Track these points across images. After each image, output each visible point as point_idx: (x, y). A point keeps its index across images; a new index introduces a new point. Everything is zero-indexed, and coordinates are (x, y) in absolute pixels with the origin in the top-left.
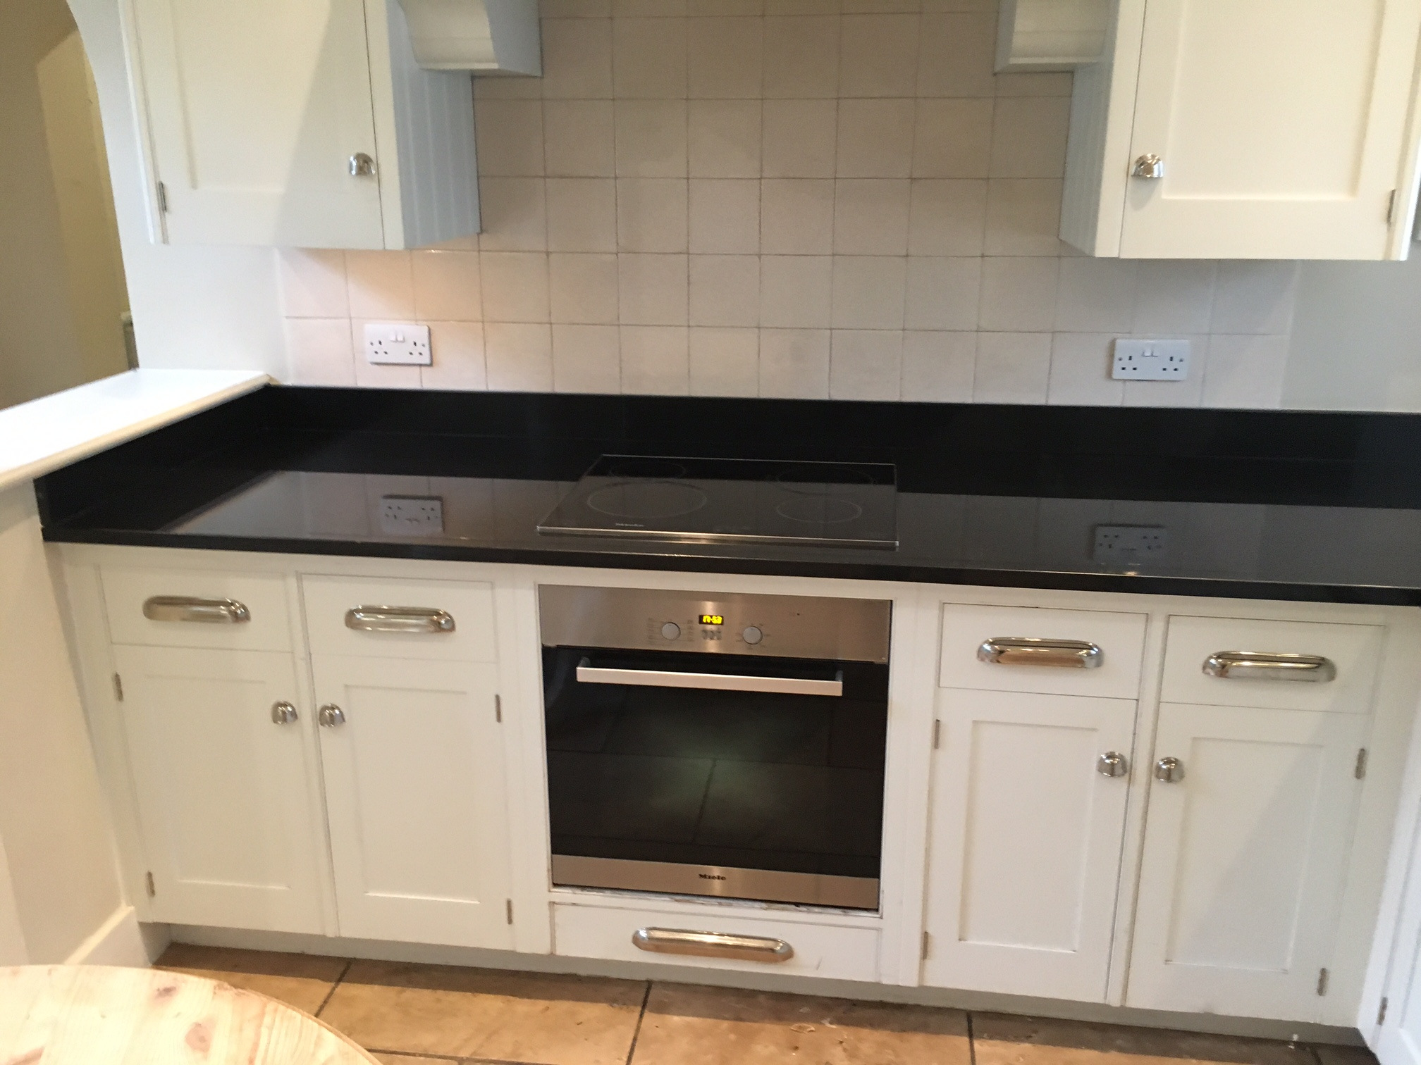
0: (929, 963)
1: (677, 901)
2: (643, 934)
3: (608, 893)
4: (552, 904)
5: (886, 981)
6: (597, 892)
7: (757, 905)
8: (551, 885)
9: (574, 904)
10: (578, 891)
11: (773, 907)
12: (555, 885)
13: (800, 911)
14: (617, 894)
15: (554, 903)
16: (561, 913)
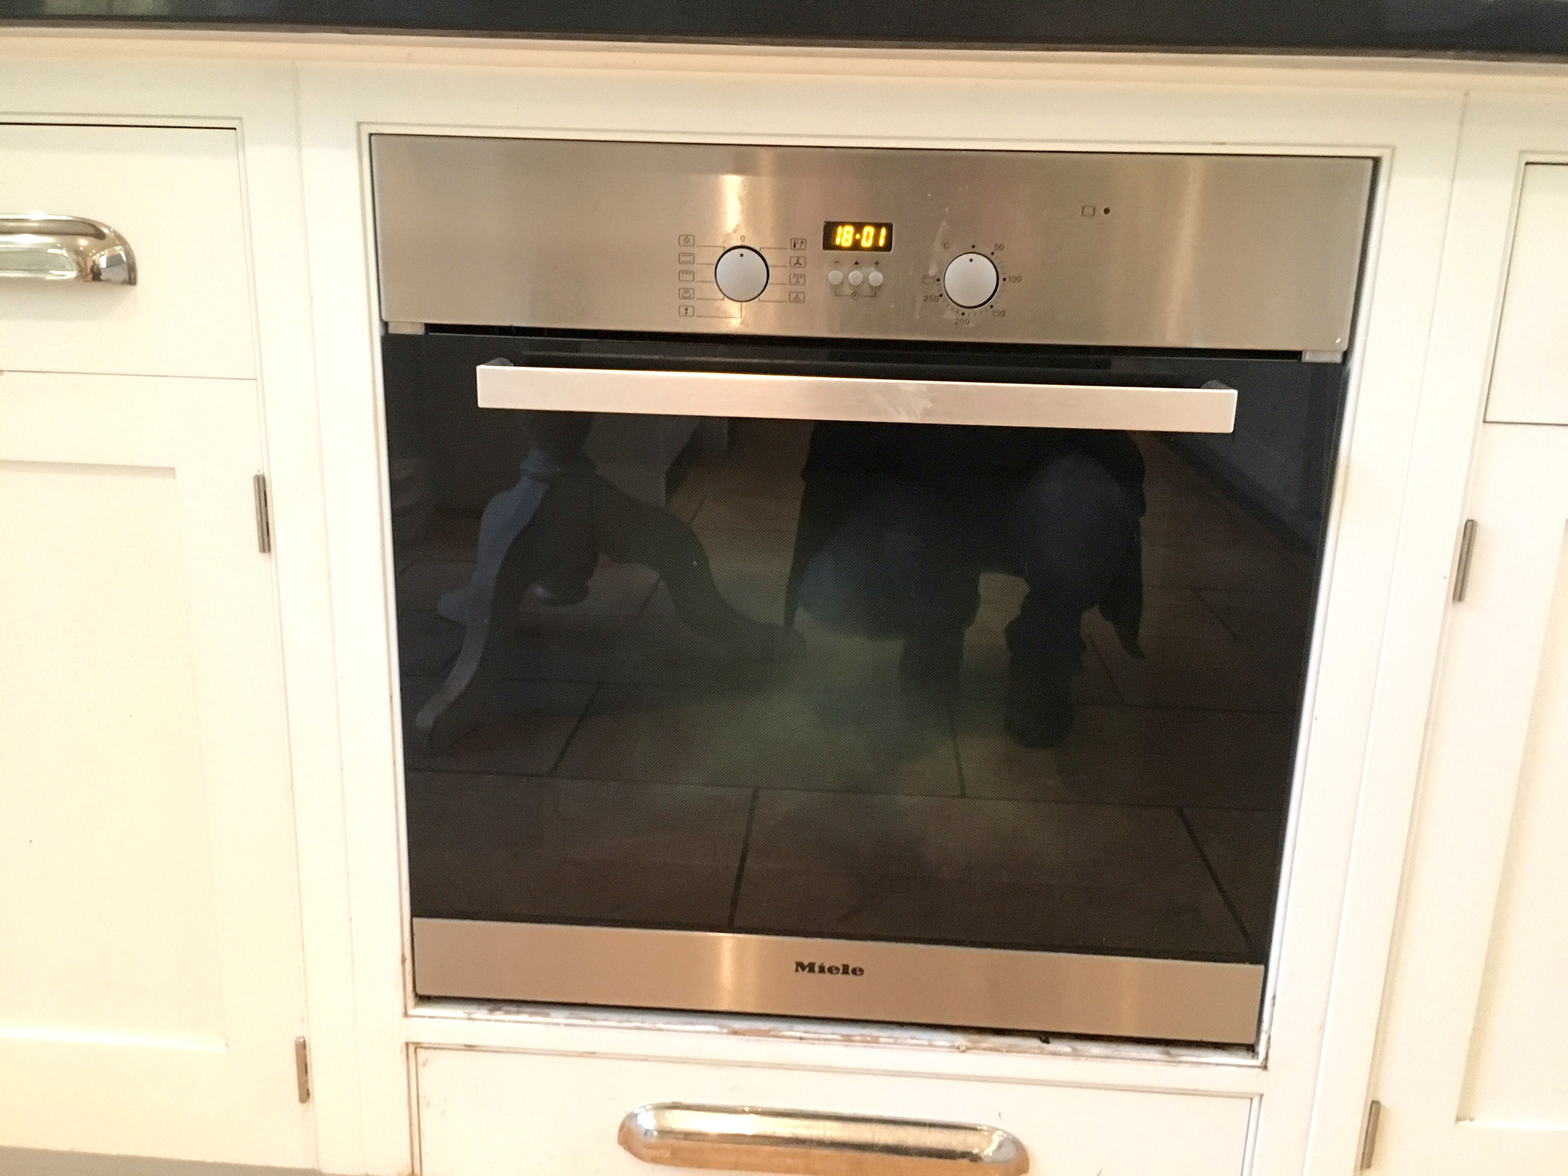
1: (735, 1033)
2: (647, 1122)
3: (559, 1016)
4: (413, 1048)
6: (531, 1014)
7: (943, 1039)
8: (411, 1000)
9: (469, 1048)
10: (481, 1013)
11: (985, 1045)
12: (423, 999)
13: (1055, 1054)
14: (583, 1019)
15: (418, 1046)
16: (436, 1070)
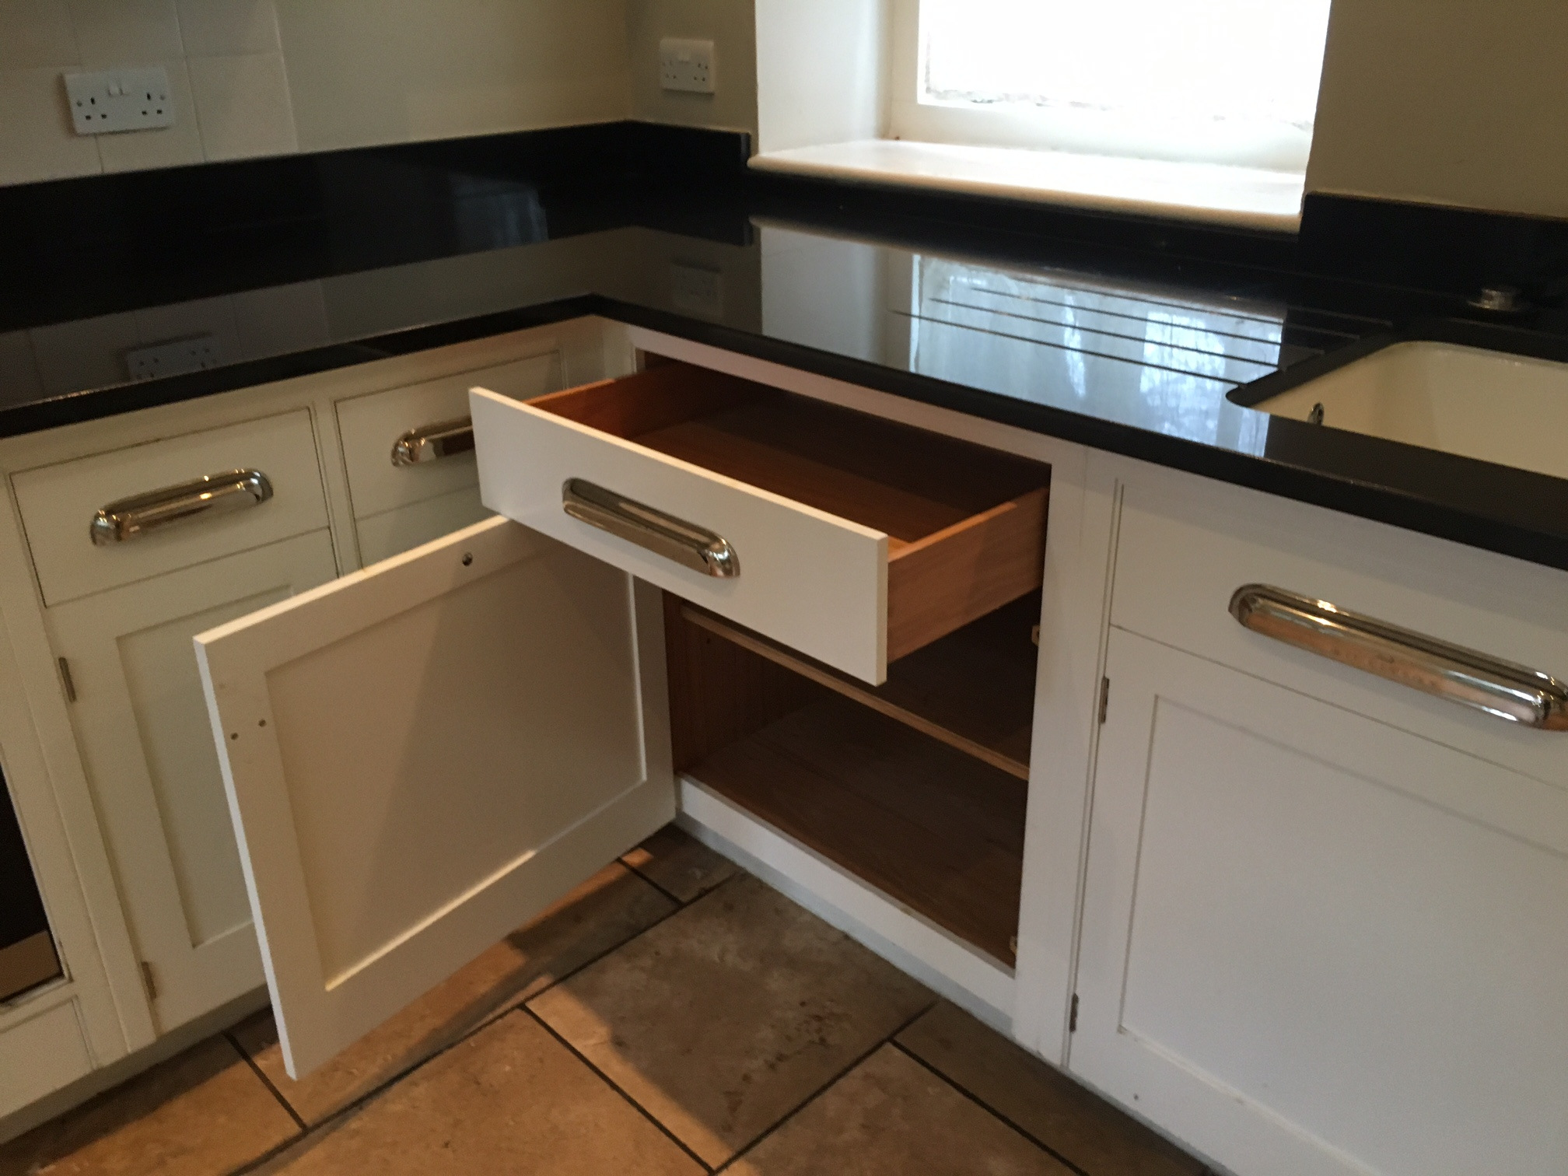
0: (162, 1001)
5: (107, 1061)
